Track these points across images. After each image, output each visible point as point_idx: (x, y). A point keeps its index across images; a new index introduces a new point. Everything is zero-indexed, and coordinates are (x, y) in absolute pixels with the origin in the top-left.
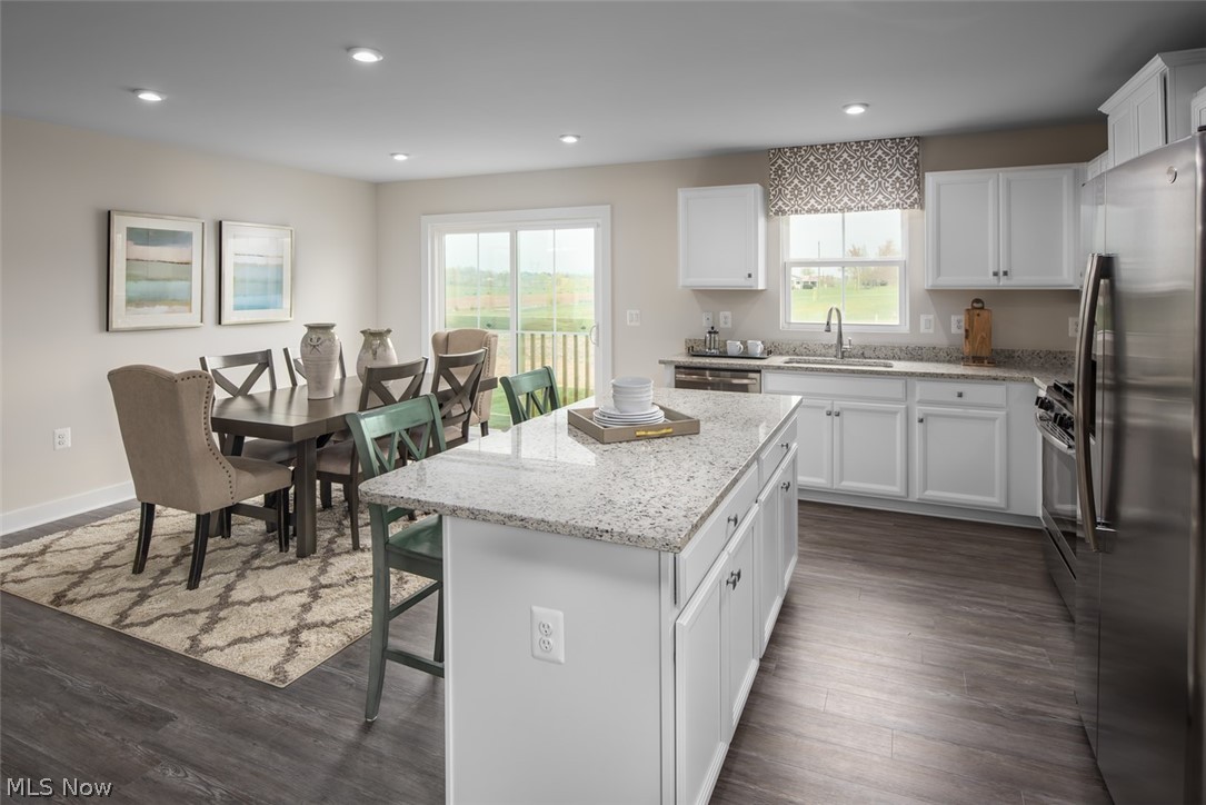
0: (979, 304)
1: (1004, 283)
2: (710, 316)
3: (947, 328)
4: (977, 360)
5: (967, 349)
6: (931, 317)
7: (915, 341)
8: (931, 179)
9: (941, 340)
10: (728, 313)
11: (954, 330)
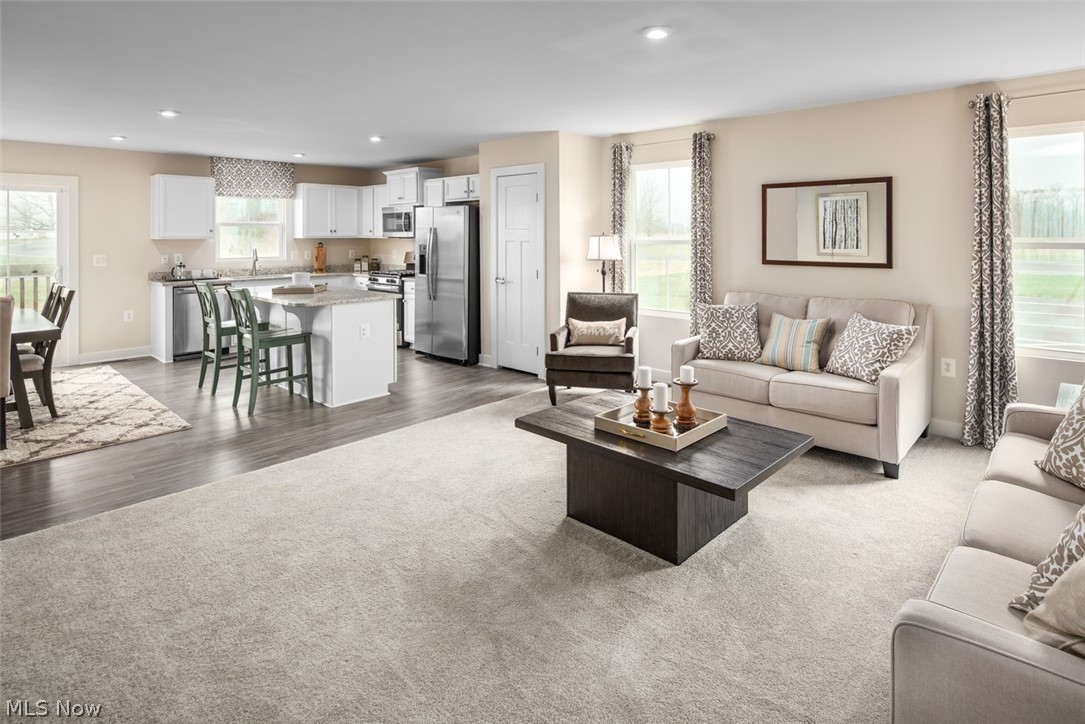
0: (321, 244)
1: (334, 235)
2: (167, 256)
3: (303, 256)
4: (321, 270)
5: (316, 266)
6: (296, 252)
7: (289, 265)
8: (302, 187)
9: (300, 263)
10: (180, 255)
11: (306, 257)
